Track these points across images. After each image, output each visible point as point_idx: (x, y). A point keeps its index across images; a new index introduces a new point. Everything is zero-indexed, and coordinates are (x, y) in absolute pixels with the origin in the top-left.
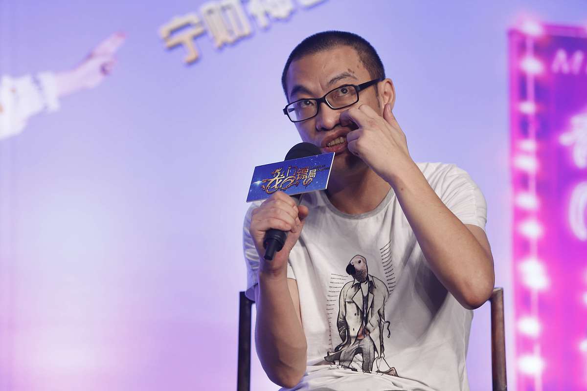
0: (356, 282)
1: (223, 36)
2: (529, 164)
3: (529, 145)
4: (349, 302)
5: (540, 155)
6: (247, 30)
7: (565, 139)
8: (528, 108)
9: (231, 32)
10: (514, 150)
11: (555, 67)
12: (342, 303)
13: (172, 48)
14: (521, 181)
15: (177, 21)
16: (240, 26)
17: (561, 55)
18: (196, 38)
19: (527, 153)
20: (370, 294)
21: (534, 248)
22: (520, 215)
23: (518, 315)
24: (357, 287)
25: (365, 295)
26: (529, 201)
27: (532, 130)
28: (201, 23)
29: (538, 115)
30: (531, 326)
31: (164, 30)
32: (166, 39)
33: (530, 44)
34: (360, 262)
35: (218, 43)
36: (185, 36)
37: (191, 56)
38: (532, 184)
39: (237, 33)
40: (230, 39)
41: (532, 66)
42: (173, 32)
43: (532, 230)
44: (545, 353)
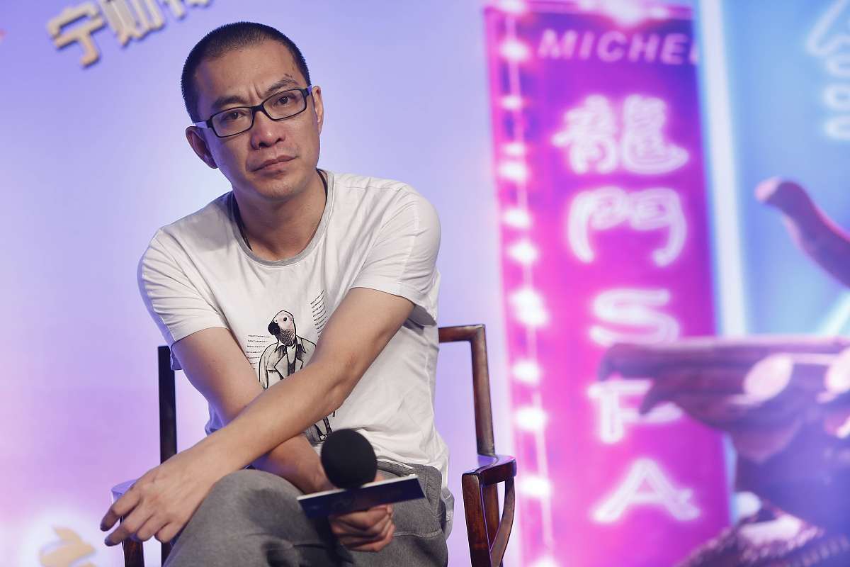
0: (281, 344)
1: (127, 30)
2: (517, 172)
3: (516, 149)
4: (271, 371)
5: (531, 160)
6: (158, 22)
7: (559, 139)
8: (513, 102)
9: (138, 24)
10: (499, 157)
11: (543, 51)
12: (263, 372)
13: (63, 47)
14: (508, 194)
15: (69, 14)
16: (149, 16)
17: (549, 37)
18: (93, 33)
19: (513, 159)
20: (297, 360)
21: (528, 276)
22: (509, 235)
23: (512, 360)
24: (282, 350)
25: (291, 362)
26: (519, 217)
27: (519, 130)
28: (100, 14)
29: (526, 111)
30: (529, 371)
31: (53, 25)
32: (55, 37)
33: (510, 24)
34: (285, 319)
35: (123, 38)
36: (80, 31)
37: (90, 56)
38: (523, 197)
39: (146, 26)
40: (138, 33)
41: (515, 51)
42: (63, 27)
43: (525, 253)
44: (547, 404)
